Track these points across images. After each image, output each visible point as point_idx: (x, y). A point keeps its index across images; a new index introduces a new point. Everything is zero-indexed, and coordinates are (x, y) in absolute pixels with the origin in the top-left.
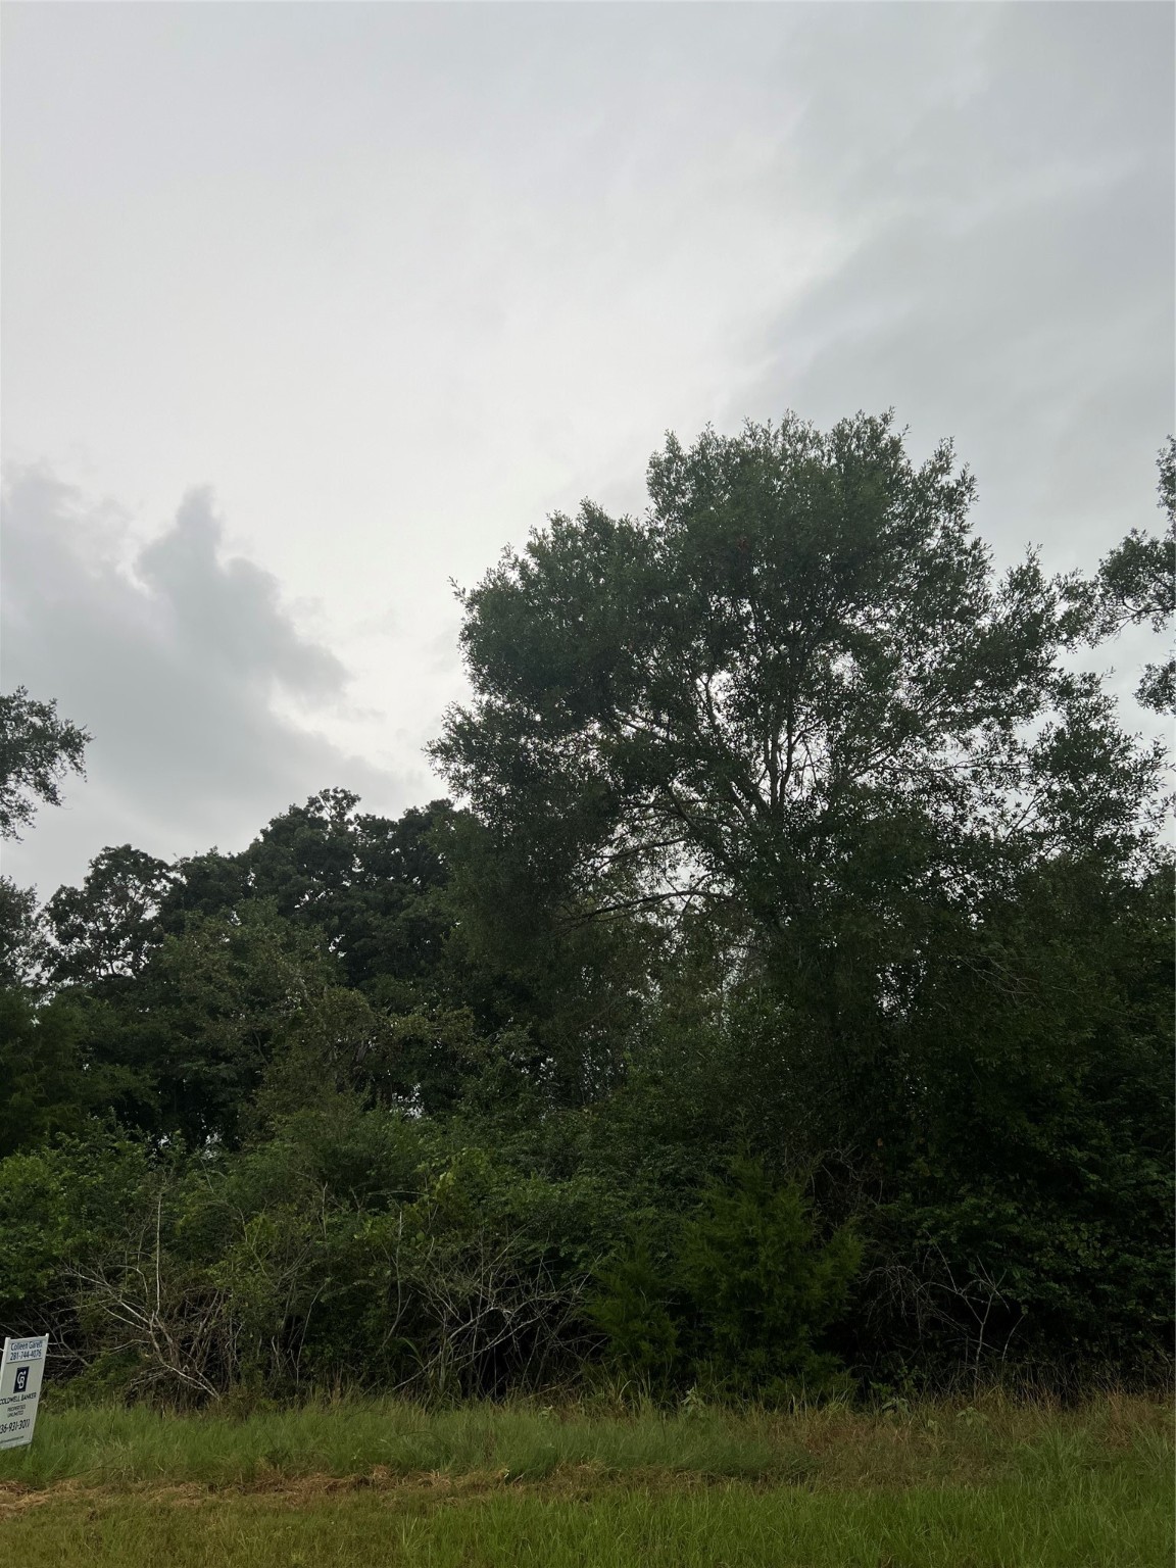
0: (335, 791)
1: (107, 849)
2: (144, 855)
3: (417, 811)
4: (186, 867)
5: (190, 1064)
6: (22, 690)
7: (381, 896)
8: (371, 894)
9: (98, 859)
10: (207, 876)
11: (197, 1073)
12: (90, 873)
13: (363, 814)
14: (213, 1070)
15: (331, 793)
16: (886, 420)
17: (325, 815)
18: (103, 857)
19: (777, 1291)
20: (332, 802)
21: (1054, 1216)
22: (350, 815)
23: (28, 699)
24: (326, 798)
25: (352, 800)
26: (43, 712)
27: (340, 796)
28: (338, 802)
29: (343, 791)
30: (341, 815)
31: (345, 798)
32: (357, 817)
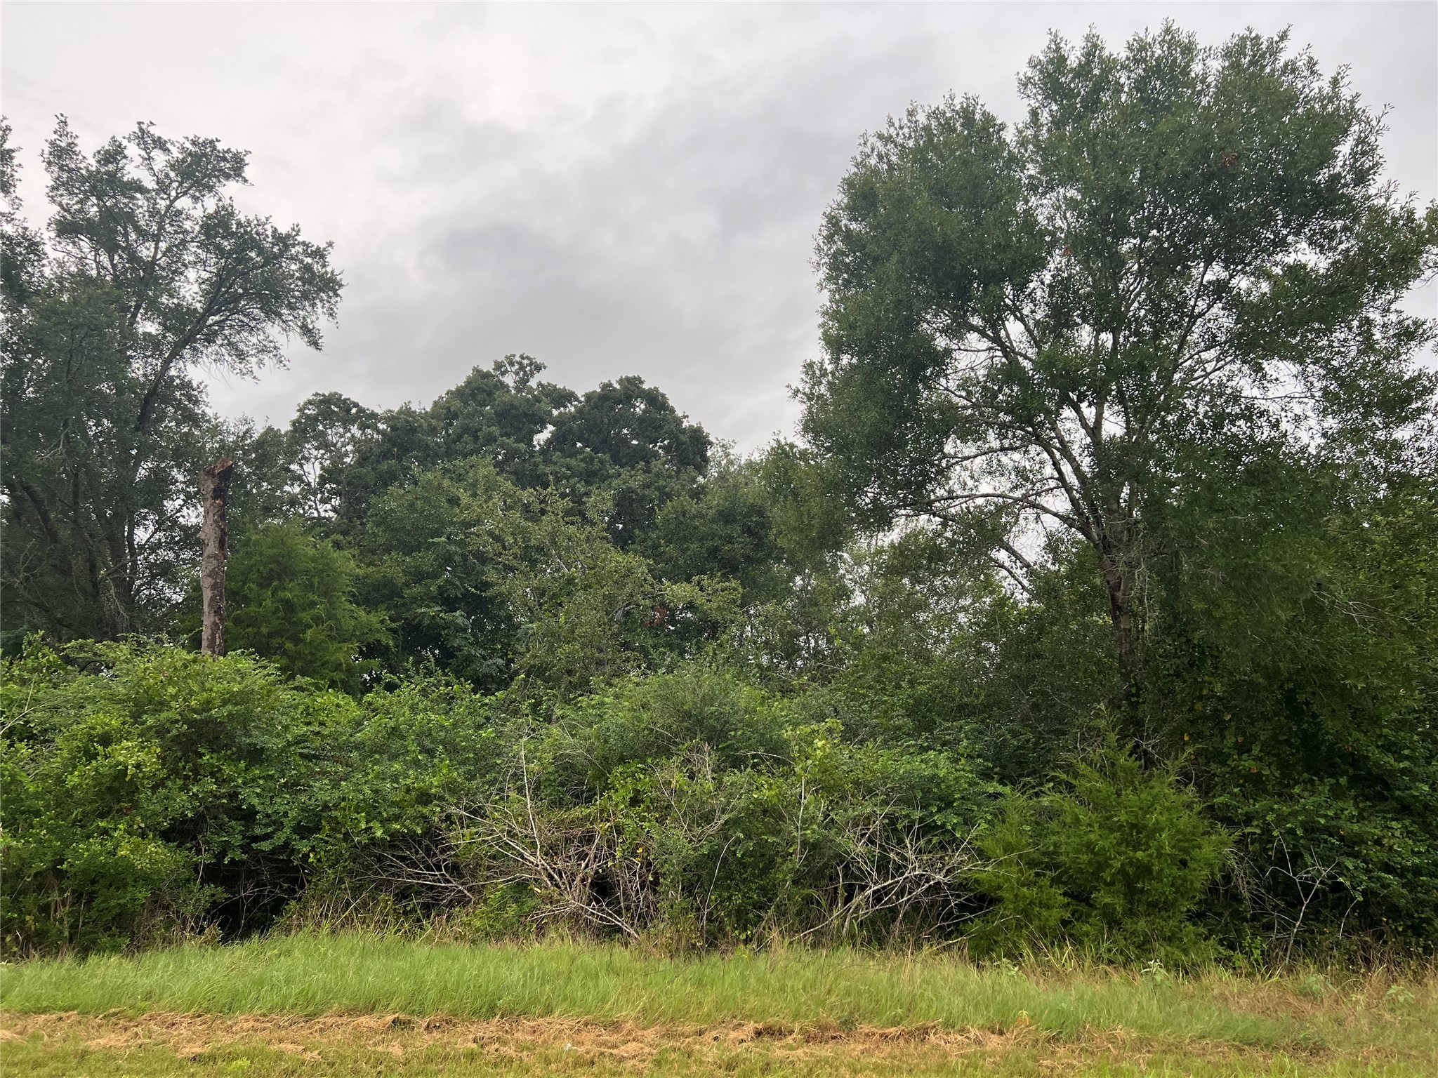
0: (522, 357)
1: (317, 394)
2: (356, 405)
3: (610, 385)
4: (390, 418)
5: (426, 610)
6: (296, 230)
7: (582, 465)
8: (573, 462)
9: (305, 404)
10: (413, 430)
11: (433, 617)
12: (296, 415)
13: (544, 382)
14: (449, 617)
15: (518, 359)
16: (1283, 37)
17: (509, 380)
18: (310, 402)
20: (517, 367)
22: (533, 383)
23: (300, 239)
24: (512, 364)
25: (539, 368)
26: (319, 254)
27: (525, 362)
28: (522, 368)
29: (528, 358)
30: (524, 381)
31: (530, 364)
32: (540, 384)
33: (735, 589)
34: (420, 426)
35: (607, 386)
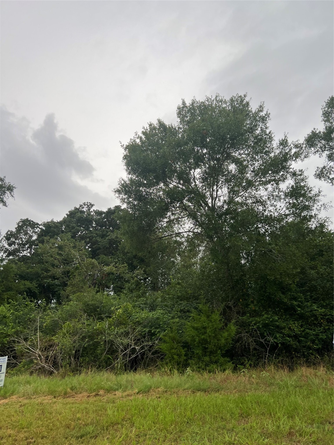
0: (87, 203)
1: (21, 219)
2: (32, 221)
3: (111, 209)
4: (45, 225)
5: (47, 280)
7: (101, 233)
8: (98, 232)
9: (19, 222)
10: (50, 227)
11: (49, 283)
12: (17, 226)
14: (53, 282)
15: (86, 203)
16: (245, 96)
17: (85, 209)
18: (20, 222)
19: (212, 341)
21: (288, 320)
22: (92, 210)
24: (85, 205)
25: (92, 205)
26: (2, 180)
27: (89, 204)
28: (88, 206)
29: (89, 203)
30: (89, 210)
31: (90, 205)
32: (94, 210)
33: (126, 266)
34: (52, 226)
35: (109, 209)
